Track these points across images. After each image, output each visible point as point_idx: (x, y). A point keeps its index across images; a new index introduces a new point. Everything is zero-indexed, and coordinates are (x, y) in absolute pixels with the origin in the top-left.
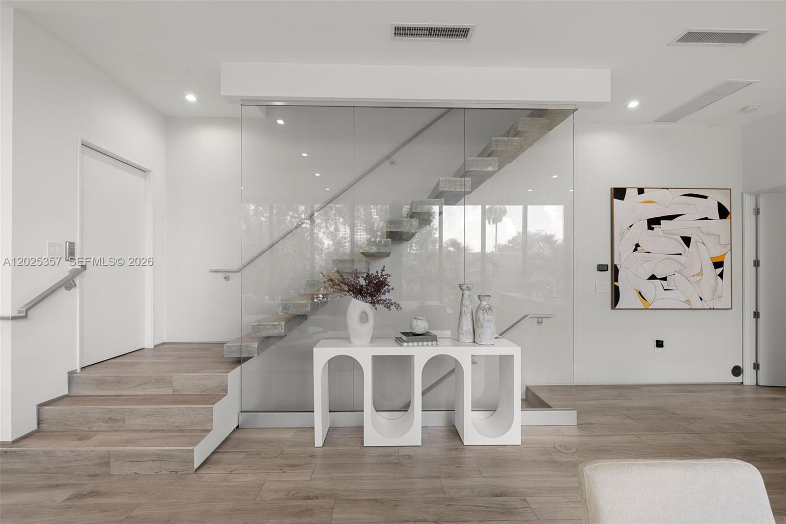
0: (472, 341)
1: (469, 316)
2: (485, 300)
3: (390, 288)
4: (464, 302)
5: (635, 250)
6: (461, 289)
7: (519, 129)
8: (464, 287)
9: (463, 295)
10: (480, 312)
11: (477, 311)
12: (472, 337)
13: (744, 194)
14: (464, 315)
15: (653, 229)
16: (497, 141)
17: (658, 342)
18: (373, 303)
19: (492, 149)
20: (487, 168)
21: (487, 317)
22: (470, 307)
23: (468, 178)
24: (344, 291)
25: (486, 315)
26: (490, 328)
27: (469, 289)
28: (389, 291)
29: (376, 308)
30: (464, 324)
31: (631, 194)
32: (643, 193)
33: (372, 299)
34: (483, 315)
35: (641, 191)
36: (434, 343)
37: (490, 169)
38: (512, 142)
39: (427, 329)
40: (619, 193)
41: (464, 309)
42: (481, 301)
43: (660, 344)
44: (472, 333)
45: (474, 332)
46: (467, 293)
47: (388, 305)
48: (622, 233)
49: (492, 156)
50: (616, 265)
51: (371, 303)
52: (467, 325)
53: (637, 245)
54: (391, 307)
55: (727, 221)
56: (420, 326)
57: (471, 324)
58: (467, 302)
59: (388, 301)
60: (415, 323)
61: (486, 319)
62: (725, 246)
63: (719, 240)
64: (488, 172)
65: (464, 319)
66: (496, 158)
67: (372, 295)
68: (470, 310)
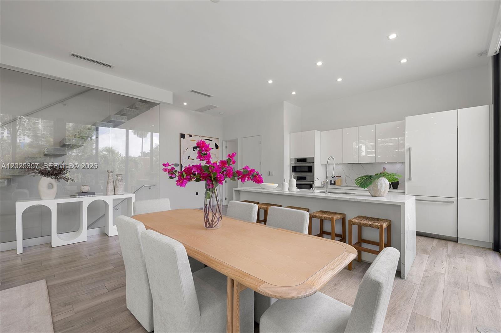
0: (113, 194)
1: (112, 184)
2: (120, 176)
3: (68, 171)
4: (109, 178)
5: (189, 158)
6: (108, 172)
7: (137, 106)
8: (109, 171)
9: (109, 175)
10: (117, 182)
11: (116, 181)
12: (114, 192)
13: (223, 141)
14: (109, 183)
15: (194, 151)
16: (126, 109)
17: (196, 193)
18: (57, 179)
19: (124, 113)
20: (121, 120)
21: (120, 183)
22: (113, 179)
23: (112, 124)
24: (36, 173)
25: (120, 182)
26: (122, 188)
27: (112, 172)
28: (67, 173)
29: (59, 181)
30: (110, 187)
31: (187, 136)
32: (191, 137)
33: (56, 177)
34: (119, 183)
35: (191, 136)
36: (94, 195)
37: (123, 121)
38: (133, 111)
39: (89, 190)
40: (183, 136)
41: (110, 181)
42: (118, 177)
43: (197, 194)
44: (113, 191)
45: (114, 190)
46: (111, 174)
47: (66, 180)
48: (184, 152)
49: (124, 116)
50: (181, 164)
51: (55, 179)
52: (111, 187)
53: (189, 157)
54: (68, 181)
55: (218, 149)
56: (85, 189)
57: (113, 187)
58: (111, 178)
59: (67, 178)
60: (83, 187)
61: (120, 184)
62: (217, 158)
63: (215, 156)
64: (122, 122)
65: (109, 185)
66: (126, 117)
67: (56, 175)
68: (112, 181)
